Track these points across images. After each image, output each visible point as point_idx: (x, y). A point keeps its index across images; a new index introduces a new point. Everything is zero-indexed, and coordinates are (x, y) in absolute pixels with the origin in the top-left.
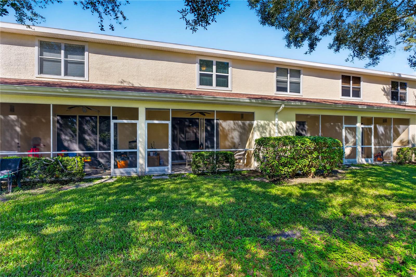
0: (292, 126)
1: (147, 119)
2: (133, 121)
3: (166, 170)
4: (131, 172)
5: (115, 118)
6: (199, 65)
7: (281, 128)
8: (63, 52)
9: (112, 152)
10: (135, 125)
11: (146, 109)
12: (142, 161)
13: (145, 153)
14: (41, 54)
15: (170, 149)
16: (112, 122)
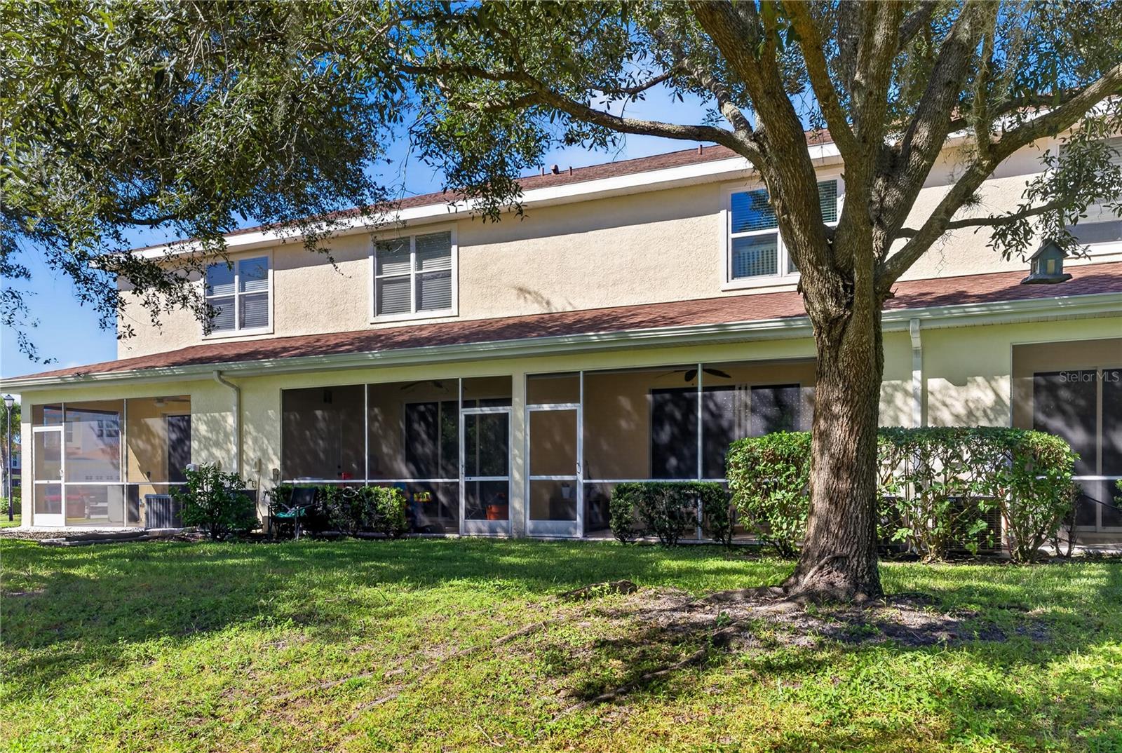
0: (997, 395)
1: (529, 401)
2: (501, 410)
3: (572, 529)
4: (498, 530)
5: (467, 404)
6: (730, 213)
7: (945, 404)
8: (413, 256)
9: (462, 481)
10: (505, 418)
11: (528, 376)
12: (518, 504)
13: (525, 484)
14: (379, 270)
15: (580, 477)
16: (463, 413)
